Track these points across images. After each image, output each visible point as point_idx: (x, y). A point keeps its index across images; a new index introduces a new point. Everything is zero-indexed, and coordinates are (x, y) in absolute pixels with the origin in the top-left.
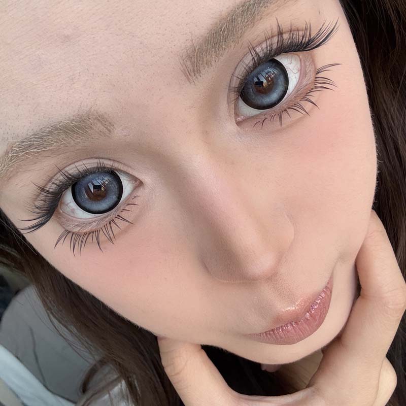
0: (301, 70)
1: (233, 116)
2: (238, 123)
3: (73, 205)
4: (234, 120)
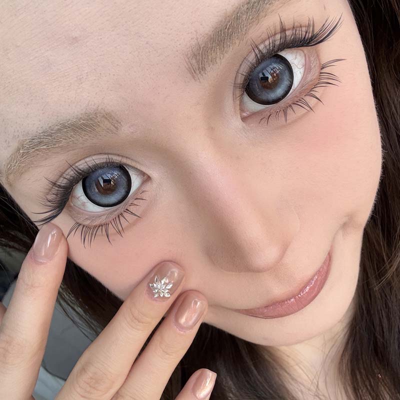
0: (305, 65)
1: (238, 112)
2: (244, 119)
3: (84, 198)
4: (239, 117)
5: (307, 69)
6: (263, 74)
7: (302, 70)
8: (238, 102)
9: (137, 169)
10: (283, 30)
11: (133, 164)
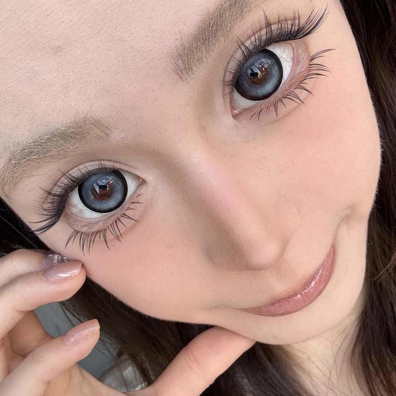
0: (294, 58)
2: (235, 117)
3: (81, 206)
4: (230, 114)
5: (296, 61)
6: (252, 70)
7: (291, 64)
8: (228, 100)
9: (131, 173)
10: (269, 25)
11: (127, 168)
